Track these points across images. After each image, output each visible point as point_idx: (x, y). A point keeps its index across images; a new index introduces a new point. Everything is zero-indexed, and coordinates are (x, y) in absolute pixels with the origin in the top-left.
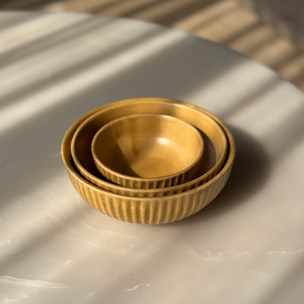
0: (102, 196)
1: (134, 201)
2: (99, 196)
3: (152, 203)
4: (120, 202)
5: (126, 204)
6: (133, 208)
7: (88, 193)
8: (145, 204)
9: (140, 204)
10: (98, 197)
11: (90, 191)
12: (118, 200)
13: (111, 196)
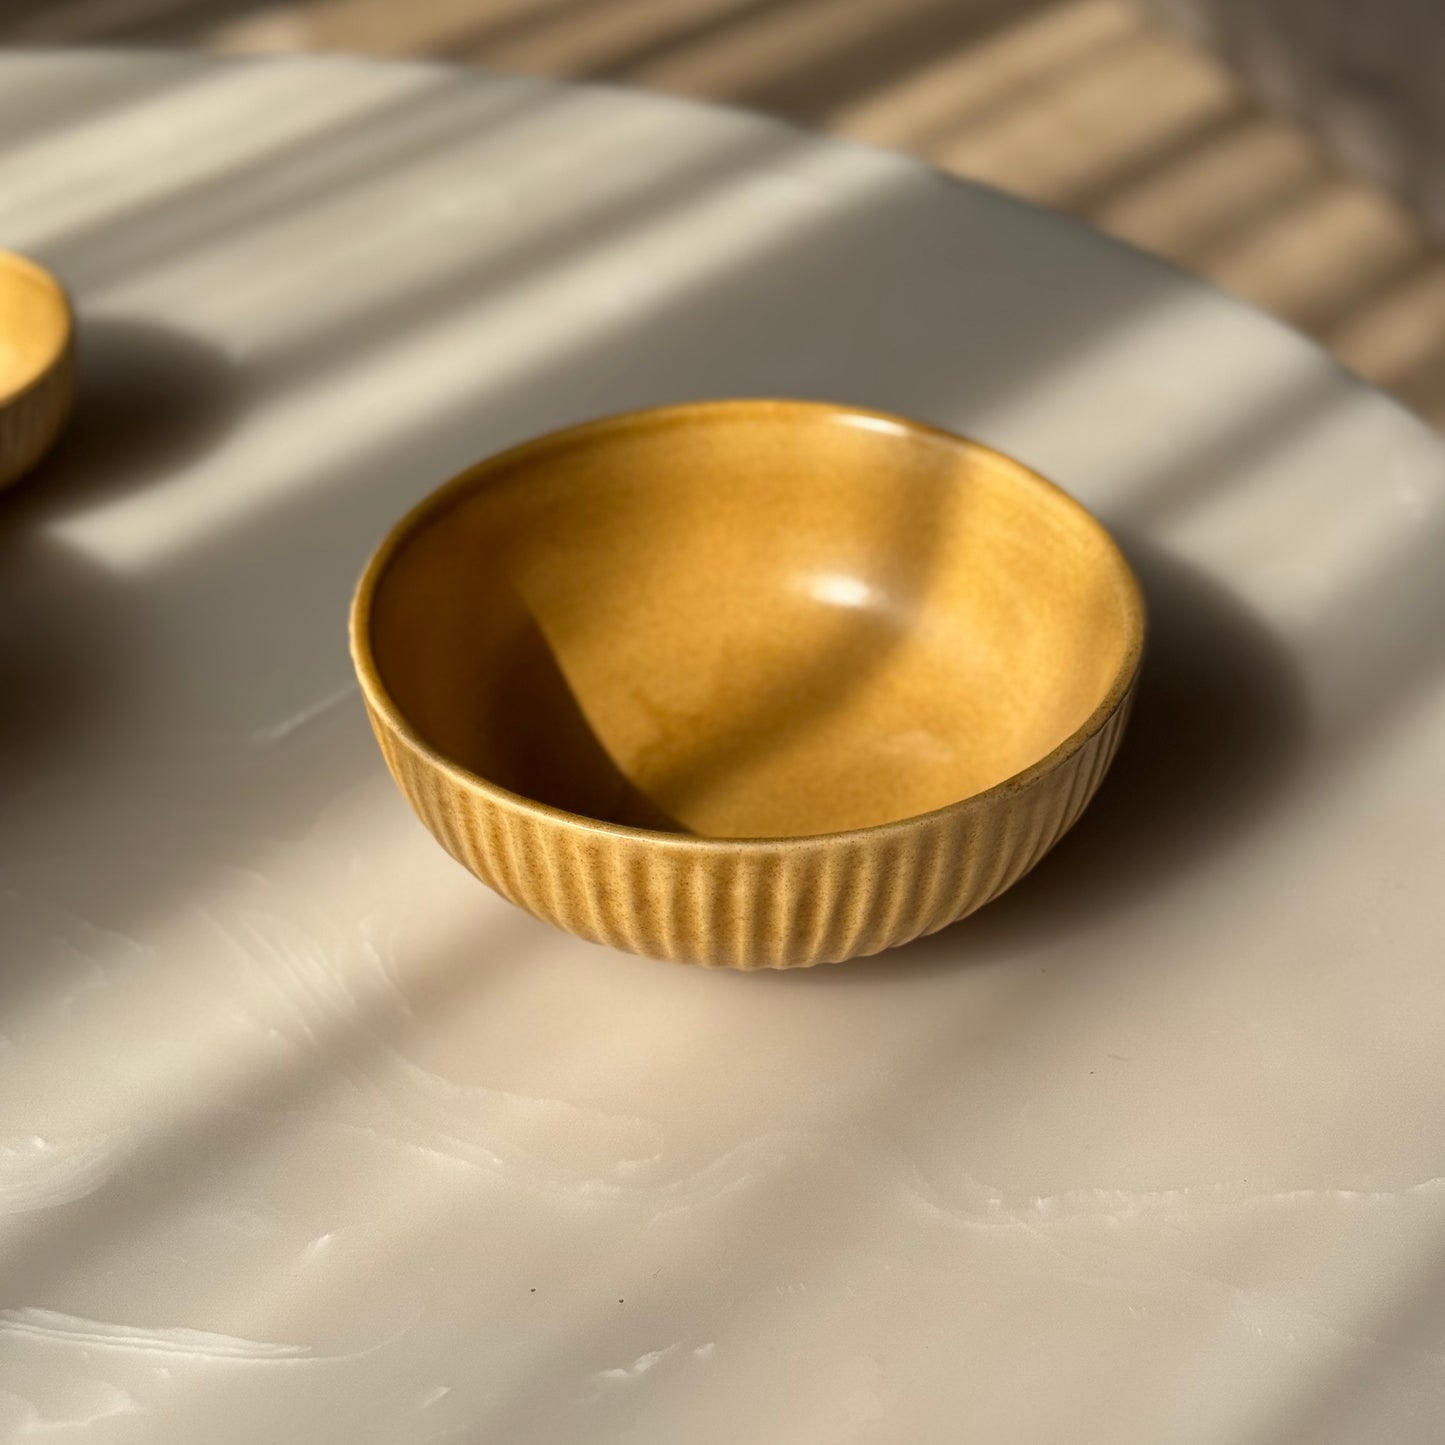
0: (593, 852)
1: (750, 860)
2: (577, 854)
3: (828, 863)
4: (682, 869)
5: (713, 875)
6: (742, 892)
7: (520, 846)
8: (797, 870)
9: (774, 869)
10: (573, 858)
11: (529, 837)
12: (674, 863)
13: (639, 848)
